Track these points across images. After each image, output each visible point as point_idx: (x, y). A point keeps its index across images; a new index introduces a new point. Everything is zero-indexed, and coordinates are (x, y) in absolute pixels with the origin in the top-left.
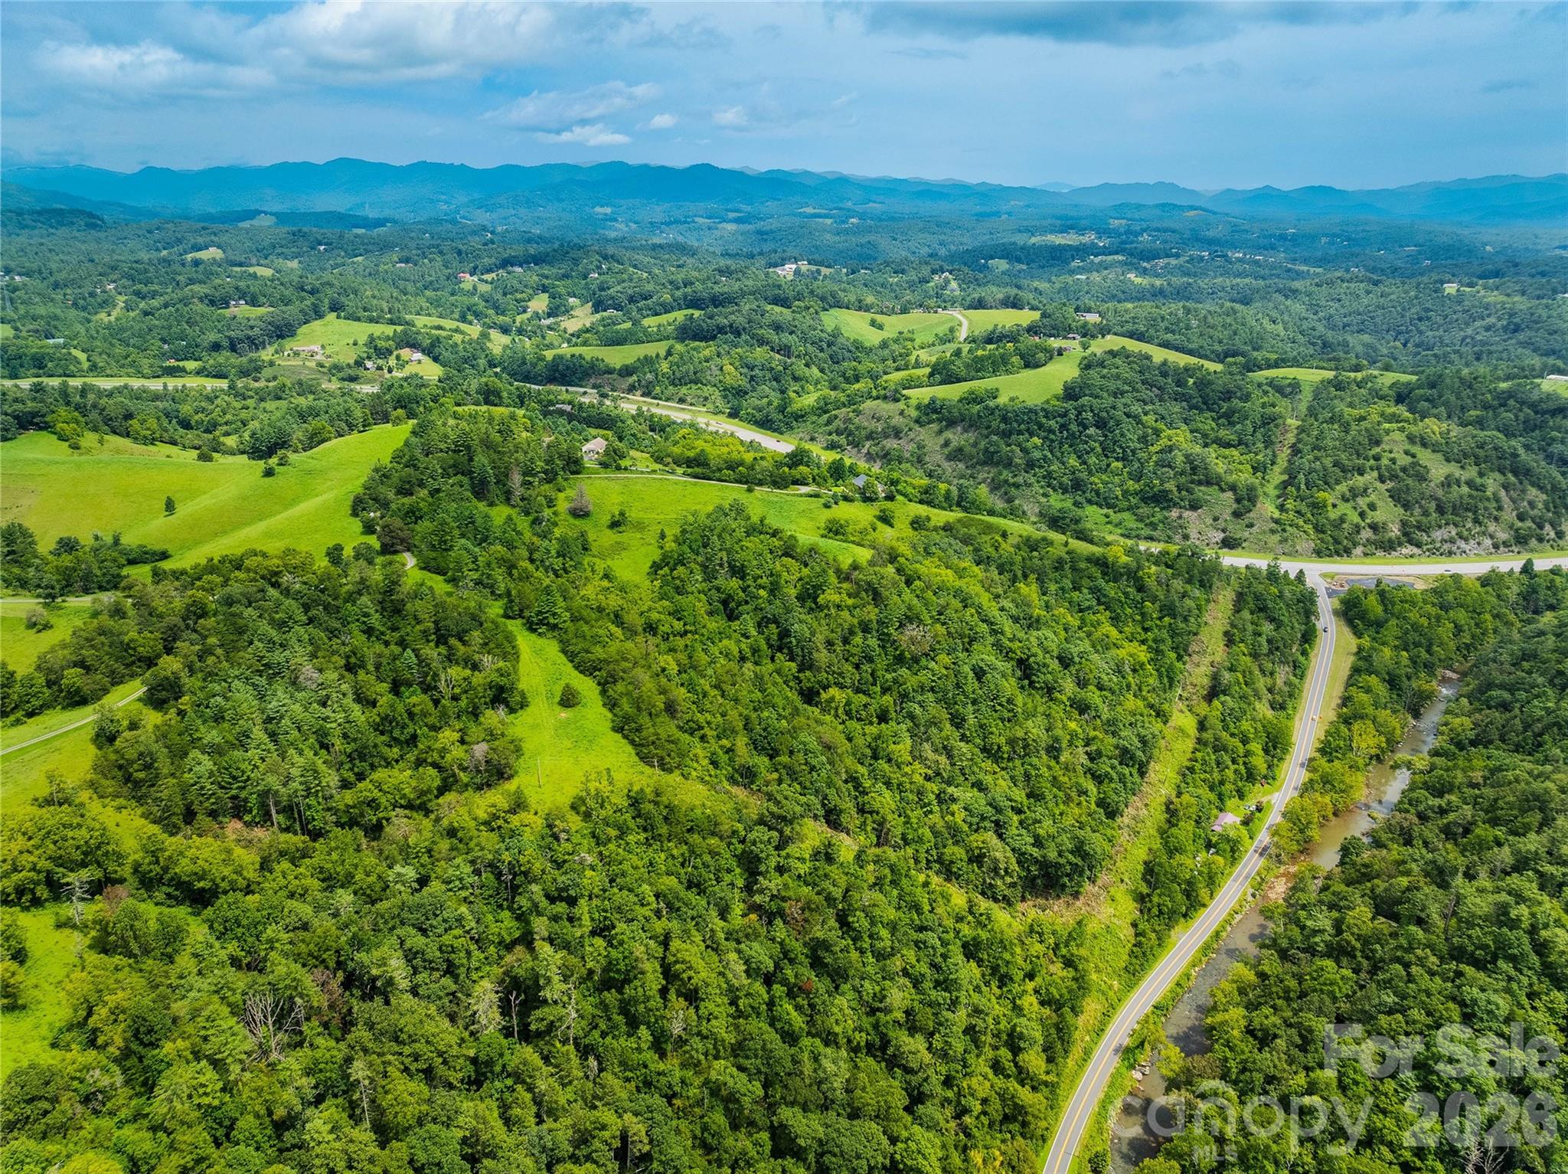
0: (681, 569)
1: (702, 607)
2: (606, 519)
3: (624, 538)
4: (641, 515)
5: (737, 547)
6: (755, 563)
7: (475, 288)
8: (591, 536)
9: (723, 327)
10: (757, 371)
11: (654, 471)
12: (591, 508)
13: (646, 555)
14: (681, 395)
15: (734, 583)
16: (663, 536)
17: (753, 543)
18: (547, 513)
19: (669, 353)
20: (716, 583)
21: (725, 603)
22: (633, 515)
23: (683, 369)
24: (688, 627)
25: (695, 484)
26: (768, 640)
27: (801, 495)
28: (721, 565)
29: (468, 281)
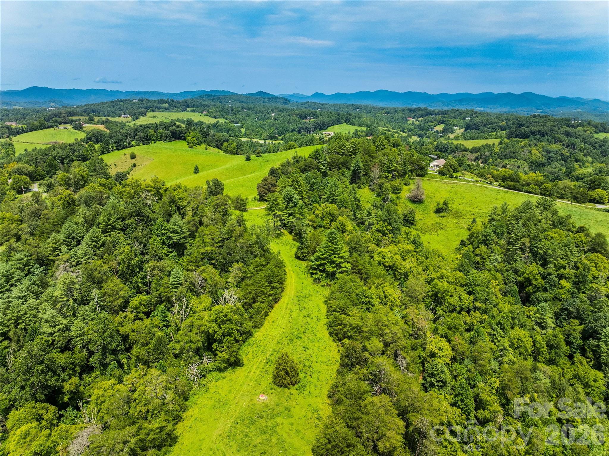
0: (483, 247)
1: (496, 286)
2: (433, 207)
3: (444, 221)
4: (460, 207)
5: (541, 236)
6: (560, 252)
7: (413, 123)
8: (418, 216)
9: (534, 132)
10: (552, 154)
11: (477, 181)
12: (424, 197)
13: (458, 236)
14: (504, 163)
15: (534, 269)
16: (474, 221)
17: (557, 234)
18: (392, 196)
19: (500, 143)
20: (514, 265)
21: (522, 286)
22: (454, 206)
23: (508, 150)
24: (477, 304)
25: (507, 192)
26: (568, 336)
27: (599, 210)
28: (523, 250)
29: (411, 120)
